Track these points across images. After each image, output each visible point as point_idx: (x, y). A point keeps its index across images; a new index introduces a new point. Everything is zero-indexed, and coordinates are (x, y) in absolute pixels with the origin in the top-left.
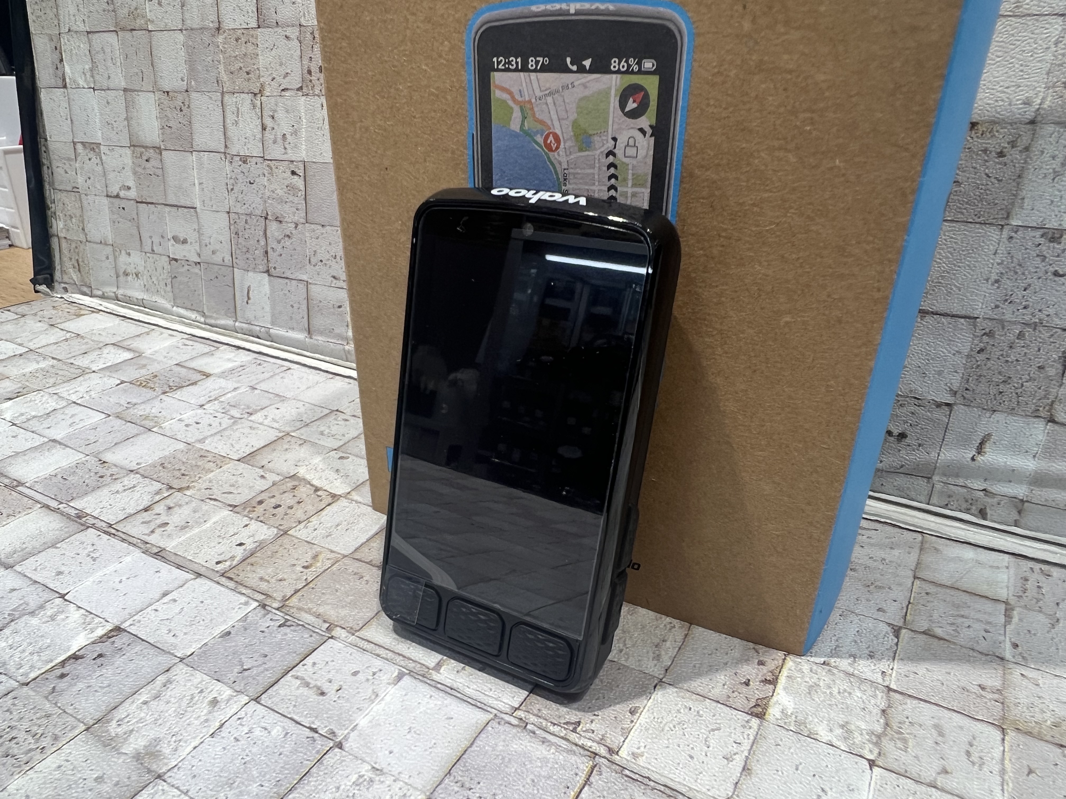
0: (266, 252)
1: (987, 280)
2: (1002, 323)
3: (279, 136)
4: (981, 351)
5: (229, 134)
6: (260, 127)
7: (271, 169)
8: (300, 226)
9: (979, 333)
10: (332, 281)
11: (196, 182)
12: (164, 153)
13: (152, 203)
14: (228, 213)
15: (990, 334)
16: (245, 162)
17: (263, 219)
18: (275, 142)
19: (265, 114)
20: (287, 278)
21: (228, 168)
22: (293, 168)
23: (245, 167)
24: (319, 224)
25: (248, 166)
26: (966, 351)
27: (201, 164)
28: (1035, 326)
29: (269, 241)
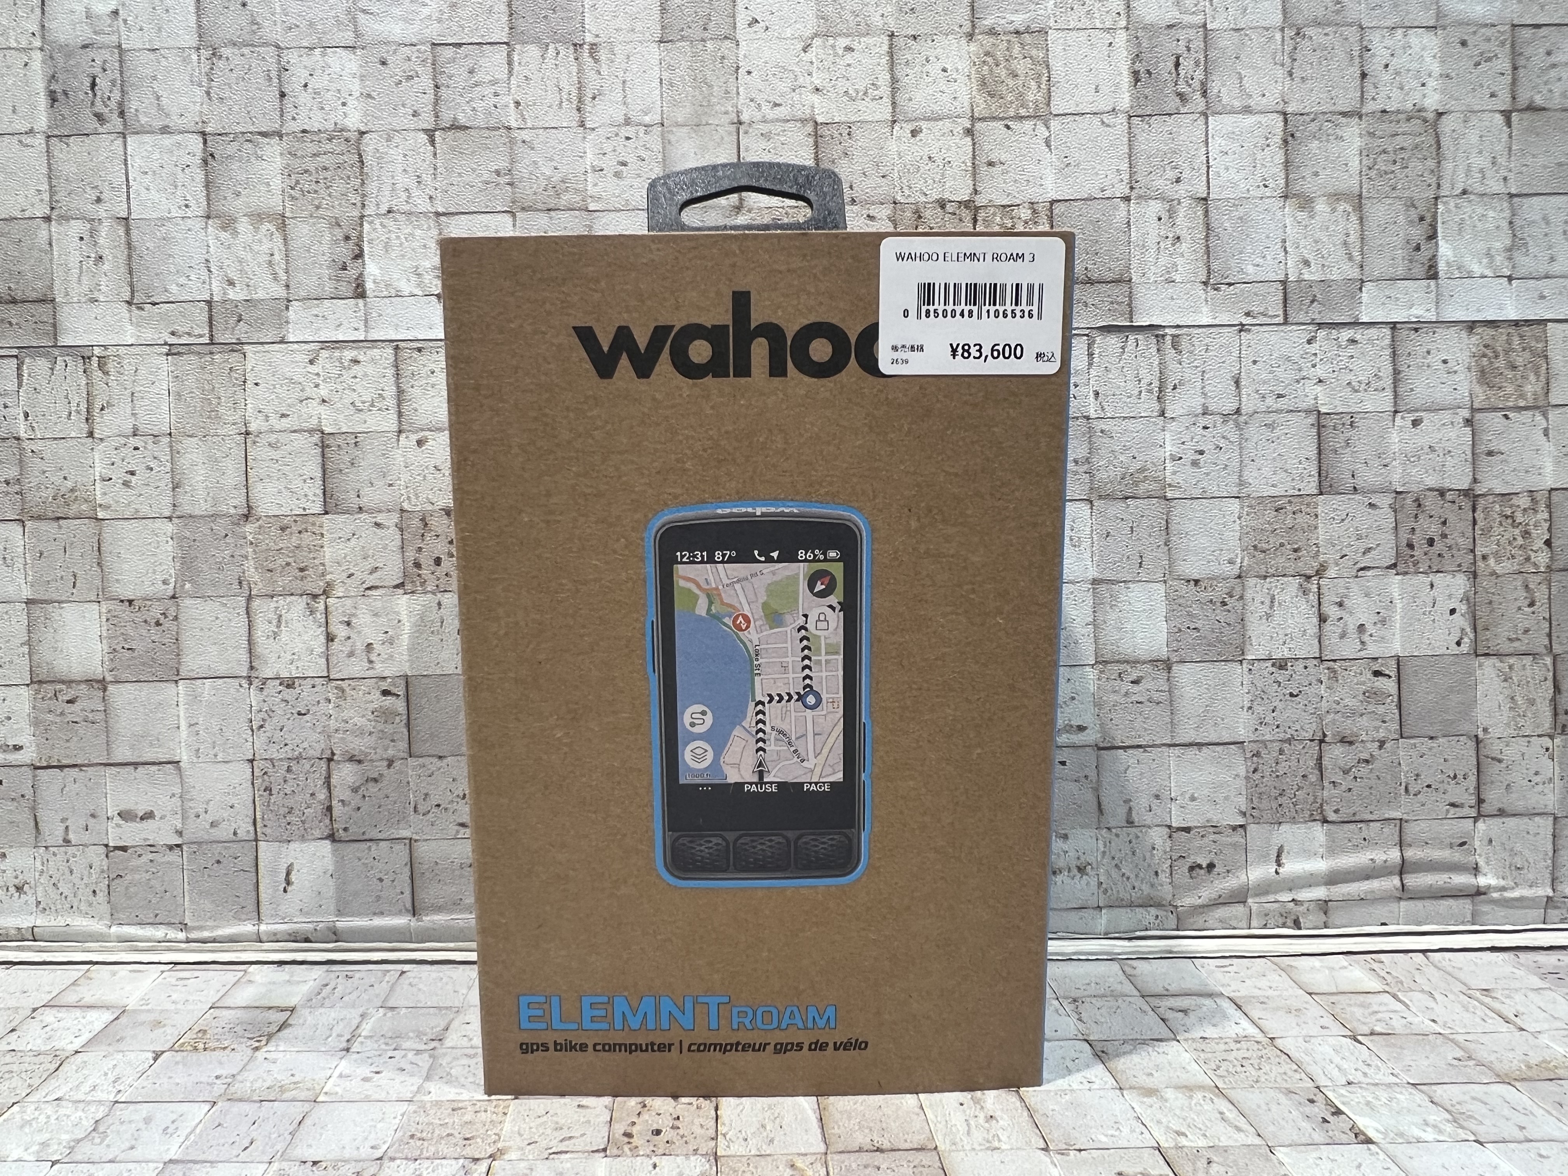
0: (329, 809)
1: (1242, 708)
2: (1264, 742)
3: (360, 646)
4: (1255, 770)
5: (259, 650)
6: (322, 638)
7: (343, 691)
8: (397, 764)
9: (1249, 755)
10: (458, 832)
11: (183, 725)
12: (111, 688)
13: (75, 766)
14: (251, 761)
15: (1257, 754)
16: (288, 686)
17: (323, 764)
18: (351, 654)
19: (332, 620)
20: (371, 840)
21: (254, 697)
22: (384, 686)
23: (288, 694)
24: (433, 756)
25: (298, 690)
26: (1243, 773)
27: (194, 698)
28: (1289, 741)
29: (335, 793)
